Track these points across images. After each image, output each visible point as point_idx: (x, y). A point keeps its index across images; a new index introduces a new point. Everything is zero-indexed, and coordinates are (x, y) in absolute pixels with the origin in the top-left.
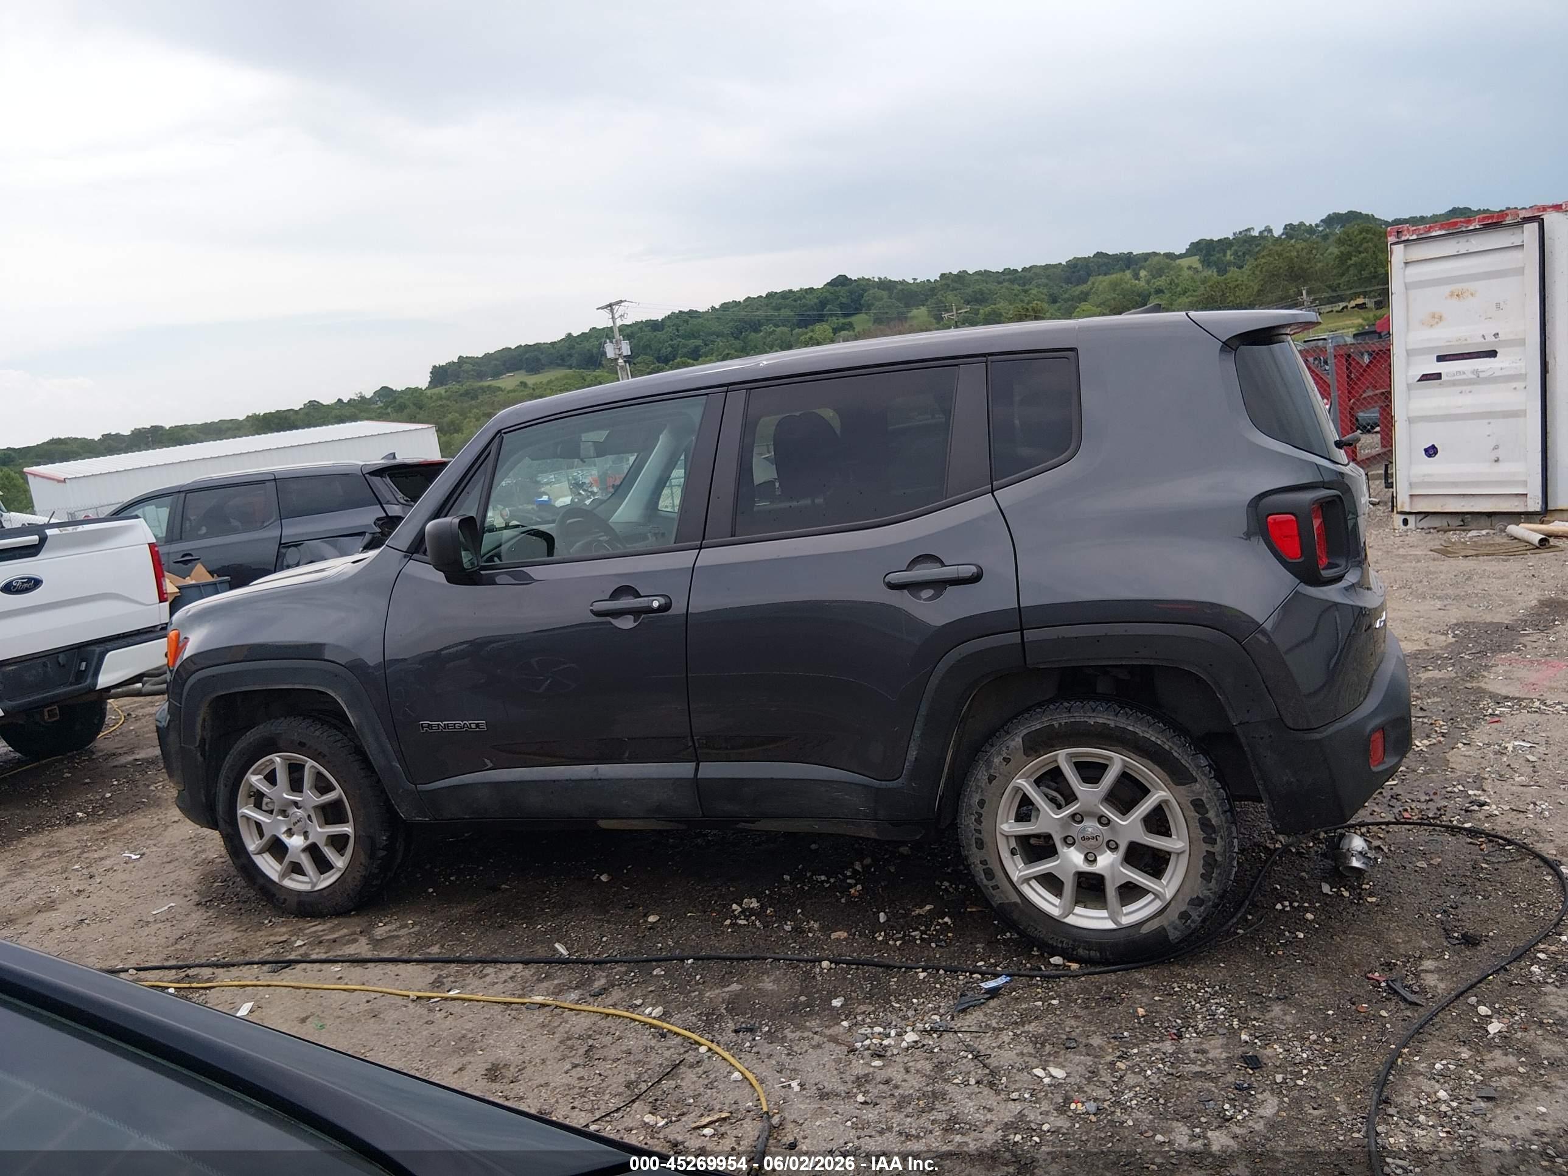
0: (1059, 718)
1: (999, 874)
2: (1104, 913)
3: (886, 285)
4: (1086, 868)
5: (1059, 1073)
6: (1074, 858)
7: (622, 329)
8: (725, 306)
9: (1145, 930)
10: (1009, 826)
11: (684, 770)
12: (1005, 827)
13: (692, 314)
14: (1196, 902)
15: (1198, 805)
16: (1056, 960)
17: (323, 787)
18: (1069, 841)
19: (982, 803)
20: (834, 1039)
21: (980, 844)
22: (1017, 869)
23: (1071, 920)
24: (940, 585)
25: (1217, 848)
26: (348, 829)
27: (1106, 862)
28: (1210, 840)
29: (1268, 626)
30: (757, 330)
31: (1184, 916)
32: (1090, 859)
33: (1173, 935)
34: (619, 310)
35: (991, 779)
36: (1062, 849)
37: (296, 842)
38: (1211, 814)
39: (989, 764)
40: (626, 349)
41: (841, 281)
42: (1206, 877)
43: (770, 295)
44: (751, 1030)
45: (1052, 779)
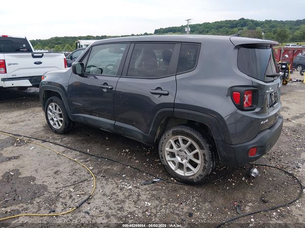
0: (179, 129)
1: (164, 158)
2: (183, 172)
3: (252, 21)
4: (181, 162)
5: (149, 204)
6: (179, 159)
7: (189, 25)
8: (216, 22)
9: (190, 178)
10: (168, 149)
11: (112, 122)
12: (167, 149)
13: (208, 23)
14: (201, 175)
15: (204, 155)
16: (172, 179)
17: (59, 110)
18: (178, 155)
19: (163, 143)
20: (116, 183)
21: (161, 151)
22: (168, 158)
23: (176, 171)
24: (161, 94)
25: (206, 165)
26: (62, 119)
27: (184, 162)
28: (205, 163)
29: (225, 119)
30: (221, 28)
31: (197, 177)
32: (182, 160)
33: (195, 181)
34: (190, 21)
35: (165, 138)
36: (177, 157)
37: (55, 119)
38: (206, 158)
39: (165, 135)
40: (189, 29)
41: (243, 19)
42: (203, 171)
43: (226, 21)
44: (104, 177)
45: (176, 141)
